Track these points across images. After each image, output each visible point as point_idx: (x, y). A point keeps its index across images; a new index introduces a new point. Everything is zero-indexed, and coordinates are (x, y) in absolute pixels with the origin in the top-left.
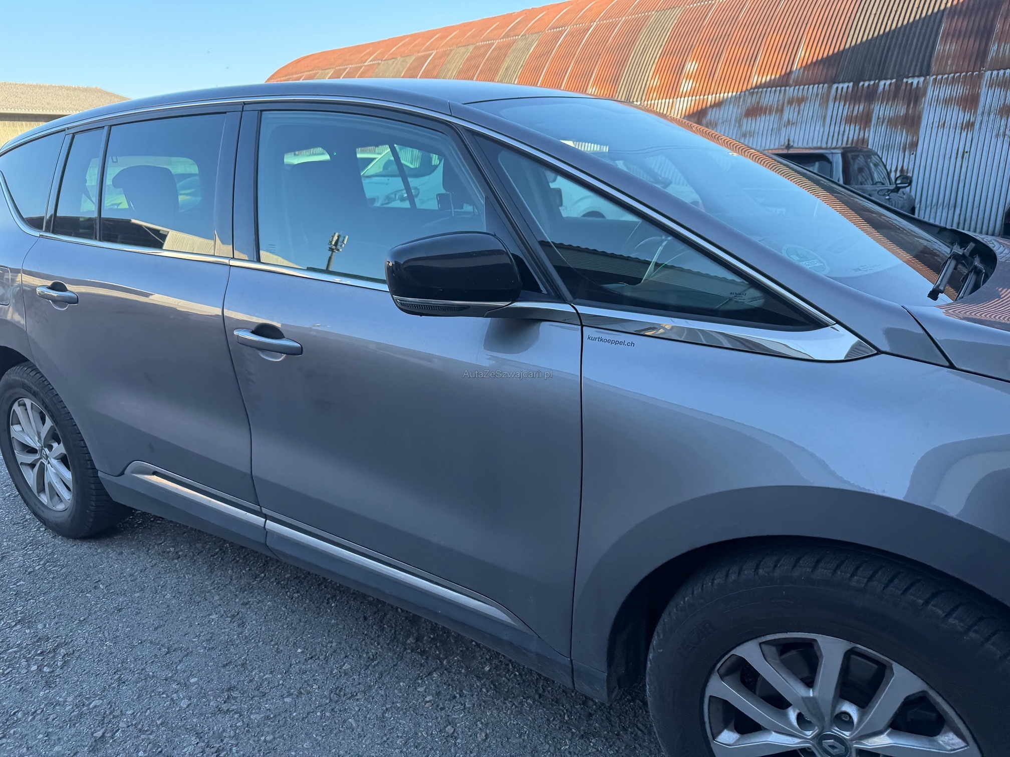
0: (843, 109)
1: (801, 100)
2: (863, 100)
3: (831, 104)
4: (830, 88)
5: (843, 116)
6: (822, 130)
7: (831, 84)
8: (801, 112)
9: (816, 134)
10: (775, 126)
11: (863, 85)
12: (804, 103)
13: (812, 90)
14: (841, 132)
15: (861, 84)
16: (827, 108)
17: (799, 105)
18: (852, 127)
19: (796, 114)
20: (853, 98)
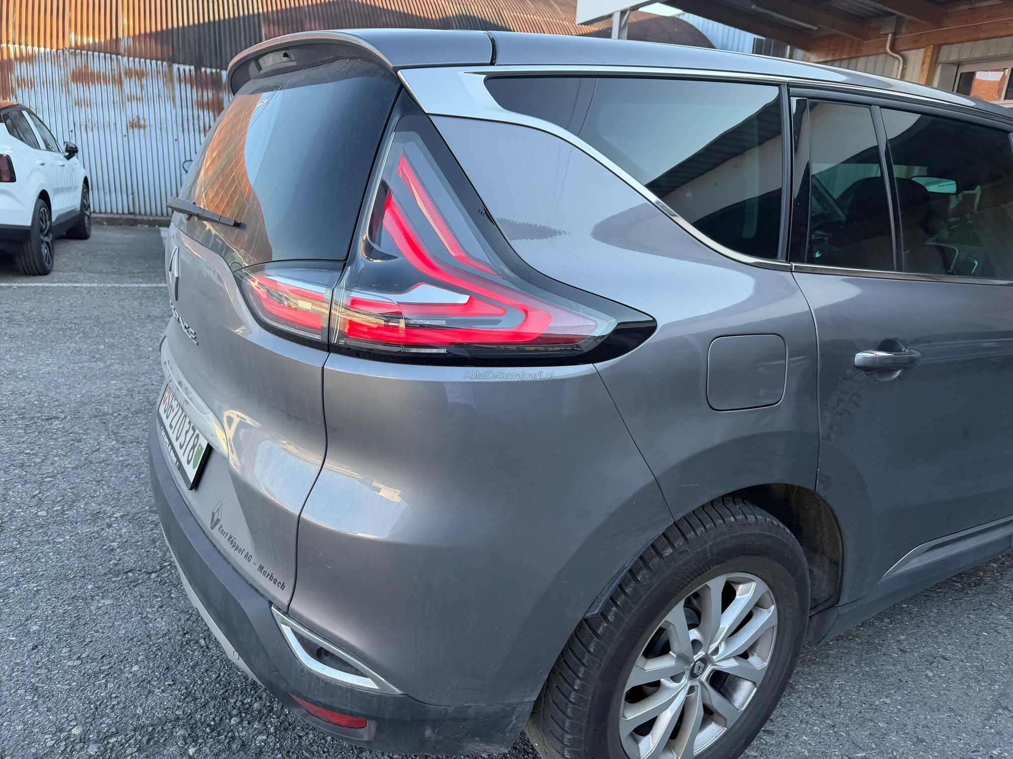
0: (191, 93)
1: (141, 75)
2: (210, 86)
3: (177, 85)
4: (170, 67)
5: (193, 100)
6: (174, 111)
7: (170, 63)
8: (145, 87)
9: (169, 114)
10: (117, 98)
11: (206, 71)
12: (145, 77)
13: (151, 65)
14: (196, 117)
15: (203, 69)
16: (173, 88)
17: (140, 79)
18: (206, 112)
19: (139, 89)
20: (199, 82)
